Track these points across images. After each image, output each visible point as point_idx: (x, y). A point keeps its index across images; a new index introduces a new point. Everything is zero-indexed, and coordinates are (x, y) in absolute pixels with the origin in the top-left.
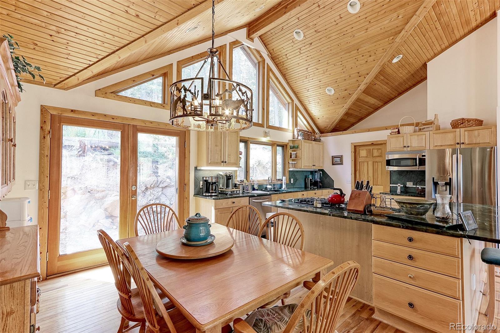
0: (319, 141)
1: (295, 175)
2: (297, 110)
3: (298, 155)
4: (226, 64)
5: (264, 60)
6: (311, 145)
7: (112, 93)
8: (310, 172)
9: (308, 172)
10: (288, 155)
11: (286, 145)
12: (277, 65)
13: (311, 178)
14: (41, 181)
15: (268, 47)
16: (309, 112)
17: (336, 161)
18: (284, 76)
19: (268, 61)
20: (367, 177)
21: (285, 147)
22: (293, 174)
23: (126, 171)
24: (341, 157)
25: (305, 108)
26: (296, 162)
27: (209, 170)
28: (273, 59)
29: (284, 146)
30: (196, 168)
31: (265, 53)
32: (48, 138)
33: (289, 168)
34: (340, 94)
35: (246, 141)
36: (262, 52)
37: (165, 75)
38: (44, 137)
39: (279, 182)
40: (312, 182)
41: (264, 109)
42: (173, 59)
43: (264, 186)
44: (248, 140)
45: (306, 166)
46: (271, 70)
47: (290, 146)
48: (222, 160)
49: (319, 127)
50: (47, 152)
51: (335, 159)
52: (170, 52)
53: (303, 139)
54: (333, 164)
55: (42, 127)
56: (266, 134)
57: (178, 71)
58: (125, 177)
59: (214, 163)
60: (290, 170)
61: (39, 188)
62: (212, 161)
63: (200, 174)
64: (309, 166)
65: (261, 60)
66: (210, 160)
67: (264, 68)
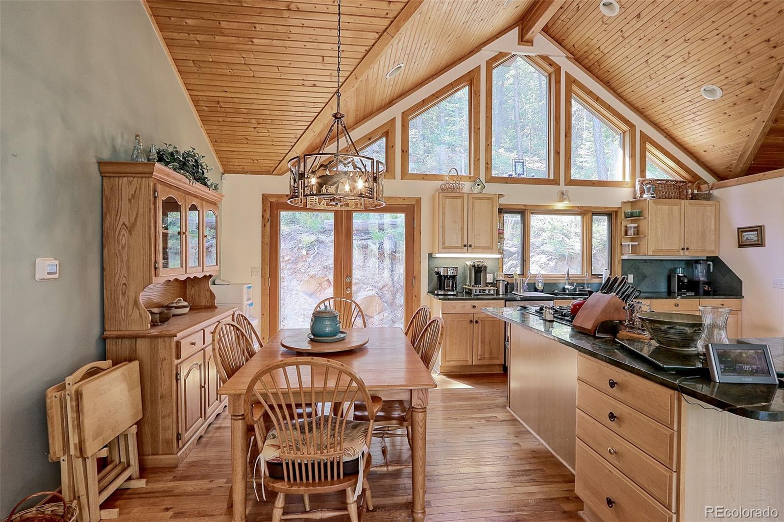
0: (708, 197)
1: (638, 267)
2: (644, 143)
3: (641, 229)
4: (479, 95)
5: (558, 69)
6: (676, 208)
8: (683, 262)
9: (678, 262)
10: (621, 231)
11: (616, 212)
12: (589, 69)
13: (681, 275)
14: (263, 268)
15: (565, 43)
16: (679, 141)
17: (747, 239)
18: (607, 84)
19: (569, 67)
21: (613, 216)
22: (632, 266)
23: (340, 259)
24: (758, 229)
25: (667, 134)
26: (637, 243)
27: (453, 258)
28: (578, 59)
29: (611, 215)
30: (430, 255)
31: (562, 56)
32: (268, 226)
33: (623, 254)
34: (736, 94)
35: (523, 212)
36: (550, 56)
37: (386, 134)
38: (265, 225)
40: (683, 282)
41: (559, 153)
42: (397, 111)
43: (559, 285)
44: (526, 210)
45: (661, 251)
46: (575, 81)
47: (625, 212)
48: (465, 243)
49: (712, 168)
50: (268, 240)
51: (744, 233)
52: (391, 103)
53: (654, 197)
54: (741, 246)
55: (263, 216)
56: (562, 196)
57: (403, 126)
58: (339, 265)
59: (451, 247)
60: (625, 257)
61: (262, 275)
62: (446, 245)
63: (437, 263)
64: (670, 251)
65: (551, 69)
66: (444, 243)
67: (558, 82)
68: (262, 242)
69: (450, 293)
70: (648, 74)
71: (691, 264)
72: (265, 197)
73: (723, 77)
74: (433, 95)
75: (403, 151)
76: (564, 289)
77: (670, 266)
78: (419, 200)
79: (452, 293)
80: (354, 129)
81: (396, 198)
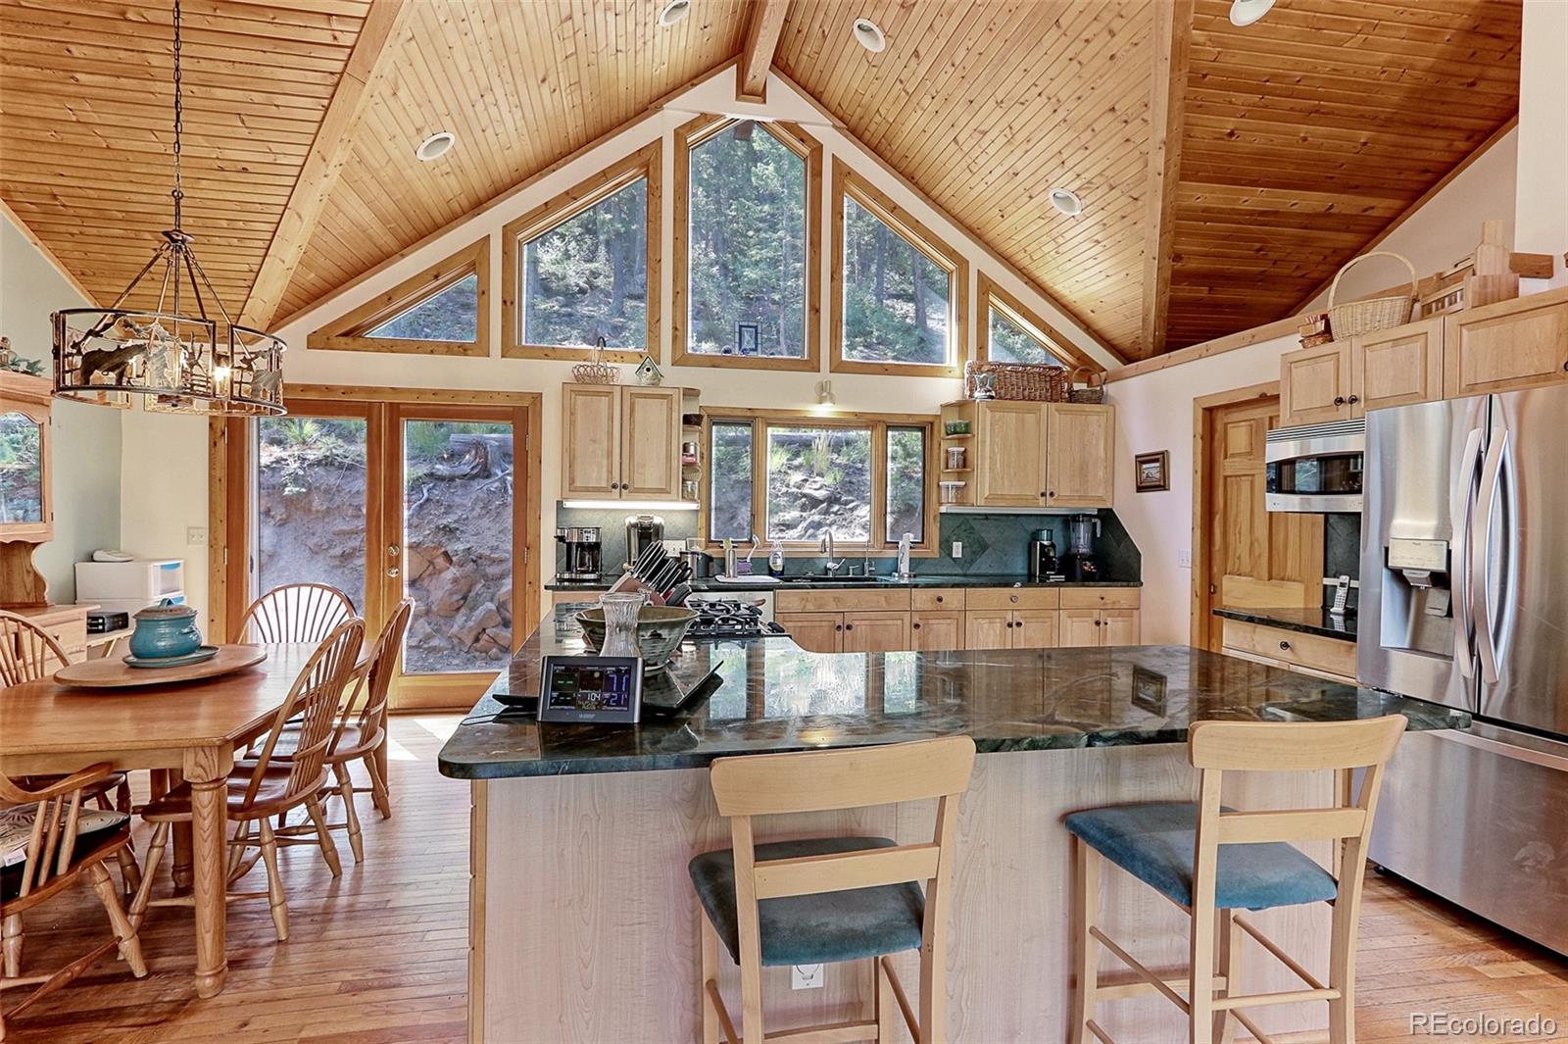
0: (1098, 398)
1: (972, 528)
2: (986, 294)
3: (969, 456)
5: (818, 149)
6: (1030, 418)
7: (345, 334)
10: (939, 459)
11: (932, 424)
12: (877, 150)
13: (1045, 543)
14: (212, 529)
15: (826, 97)
17: (1148, 476)
18: (910, 178)
19: (837, 145)
20: (1249, 542)
21: (928, 432)
22: (959, 525)
23: (376, 510)
24: (1161, 458)
26: (963, 483)
28: (855, 132)
29: (924, 427)
30: (559, 504)
31: (827, 125)
32: (223, 443)
33: (941, 504)
34: (1101, 206)
35: (750, 423)
36: (802, 123)
38: (215, 444)
39: (891, 553)
40: (1048, 557)
41: (818, 311)
42: (490, 222)
43: (817, 561)
44: (755, 418)
45: (1003, 497)
46: (850, 174)
47: (945, 425)
48: (616, 480)
49: (1115, 342)
50: (221, 473)
51: (1144, 466)
52: (478, 207)
53: (992, 397)
54: (1140, 489)
55: (211, 425)
56: (823, 394)
57: (505, 253)
58: (374, 524)
59: (587, 490)
60: (943, 509)
61: (210, 541)
62: (578, 484)
63: (578, 520)
64: (1018, 498)
65: (806, 151)
66: (572, 481)
67: (817, 174)
68: (211, 477)
69: (586, 576)
70: (963, 165)
71: (1070, 521)
73: (1071, 175)
74: (567, 193)
75: (504, 302)
76: (827, 570)
77: (1033, 527)
78: (537, 398)
79: (592, 576)
80: (403, 256)
81: (490, 394)
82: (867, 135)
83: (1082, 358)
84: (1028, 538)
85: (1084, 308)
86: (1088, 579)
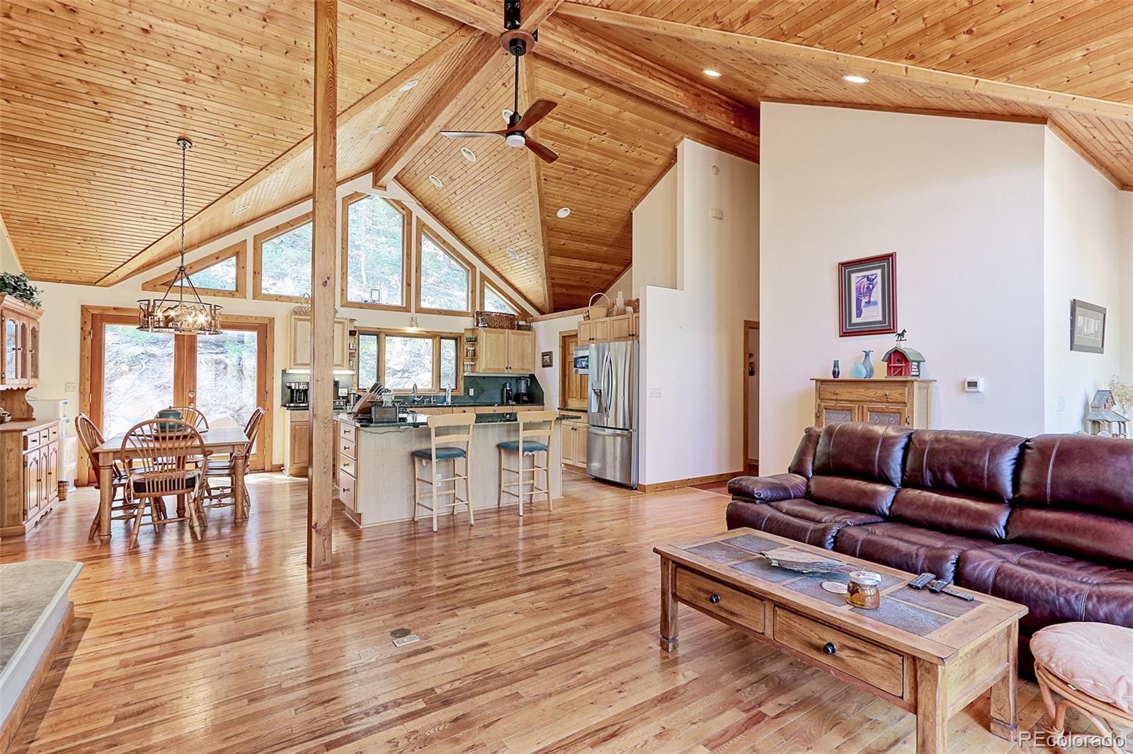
0: (529, 328)
1: (478, 382)
2: (483, 281)
3: (477, 351)
5: (410, 213)
6: (501, 336)
7: (163, 284)
10: (463, 352)
11: (461, 337)
12: (437, 216)
13: (508, 388)
14: (81, 384)
15: (414, 192)
17: (546, 361)
19: (418, 212)
21: (459, 340)
22: (472, 381)
23: (181, 375)
24: (550, 354)
26: (474, 363)
27: (303, 374)
28: (427, 208)
29: (456, 338)
30: (284, 372)
31: (414, 204)
32: (89, 339)
33: (464, 372)
34: (525, 258)
35: (378, 334)
36: (404, 201)
37: (237, 254)
38: (85, 338)
39: (443, 394)
40: (509, 395)
41: (410, 285)
42: (248, 233)
43: (409, 398)
44: (381, 332)
45: (490, 369)
46: (424, 225)
47: (466, 337)
50: (88, 354)
51: (544, 357)
52: (241, 226)
53: (486, 327)
54: (543, 366)
55: (82, 328)
56: (413, 322)
57: (255, 249)
58: (180, 381)
59: (303, 365)
60: (465, 374)
61: (80, 390)
62: (298, 362)
63: (290, 378)
64: (496, 369)
65: (404, 213)
66: (295, 361)
67: (410, 224)
69: (301, 405)
70: (474, 232)
71: (518, 379)
72: (84, 309)
74: (288, 223)
75: (255, 273)
76: (414, 401)
77: (503, 382)
78: (272, 320)
79: (304, 405)
80: (199, 247)
81: (247, 317)
82: (432, 211)
83: (523, 310)
84: (501, 387)
85: (523, 291)
86: (525, 403)
